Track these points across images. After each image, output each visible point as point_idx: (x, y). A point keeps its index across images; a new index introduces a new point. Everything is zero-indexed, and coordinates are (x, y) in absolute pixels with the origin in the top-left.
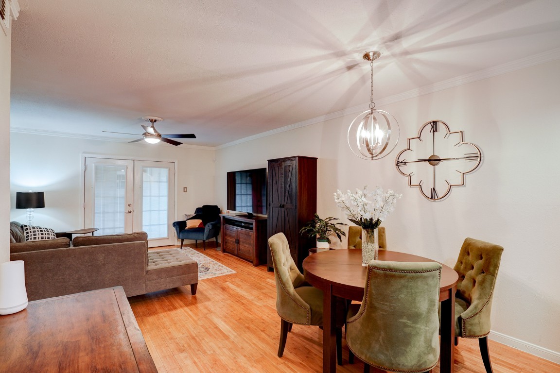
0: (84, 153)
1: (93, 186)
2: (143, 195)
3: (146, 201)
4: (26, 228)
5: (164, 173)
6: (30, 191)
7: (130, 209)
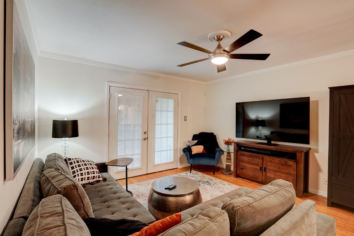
0: (109, 82)
1: (116, 114)
2: (156, 123)
3: (157, 128)
4: (70, 161)
5: (171, 103)
6: (66, 119)
7: (145, 136)
